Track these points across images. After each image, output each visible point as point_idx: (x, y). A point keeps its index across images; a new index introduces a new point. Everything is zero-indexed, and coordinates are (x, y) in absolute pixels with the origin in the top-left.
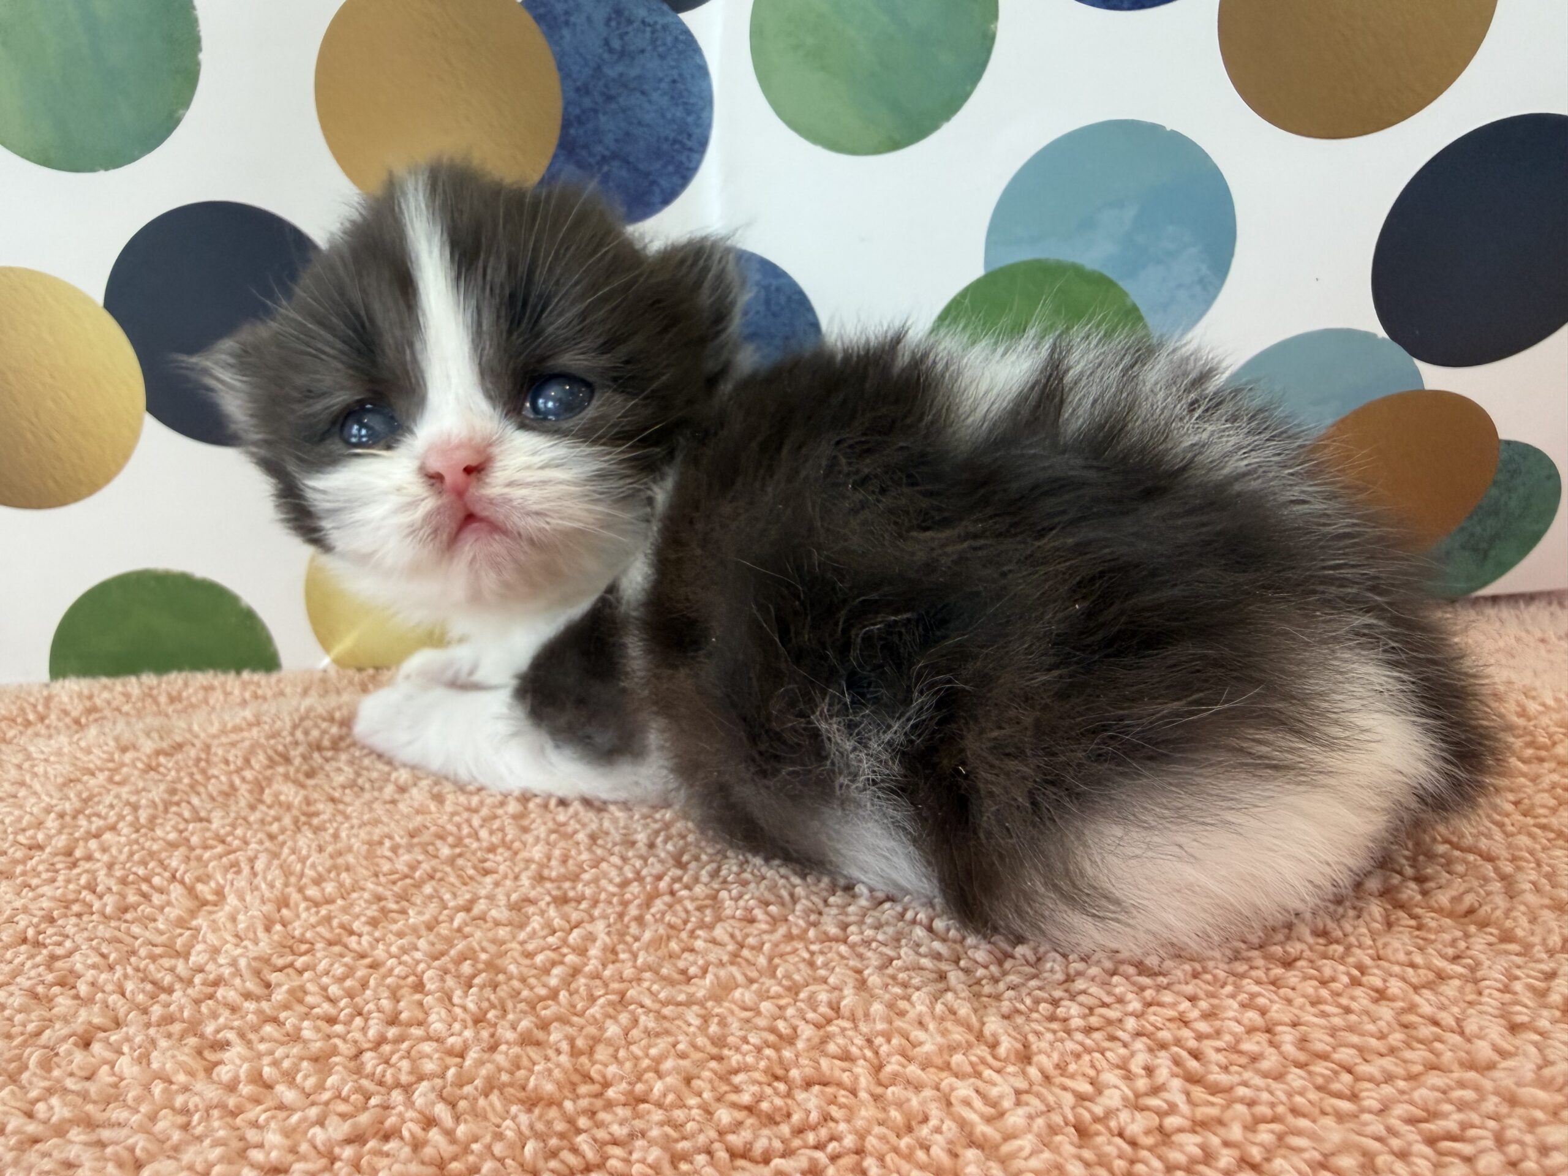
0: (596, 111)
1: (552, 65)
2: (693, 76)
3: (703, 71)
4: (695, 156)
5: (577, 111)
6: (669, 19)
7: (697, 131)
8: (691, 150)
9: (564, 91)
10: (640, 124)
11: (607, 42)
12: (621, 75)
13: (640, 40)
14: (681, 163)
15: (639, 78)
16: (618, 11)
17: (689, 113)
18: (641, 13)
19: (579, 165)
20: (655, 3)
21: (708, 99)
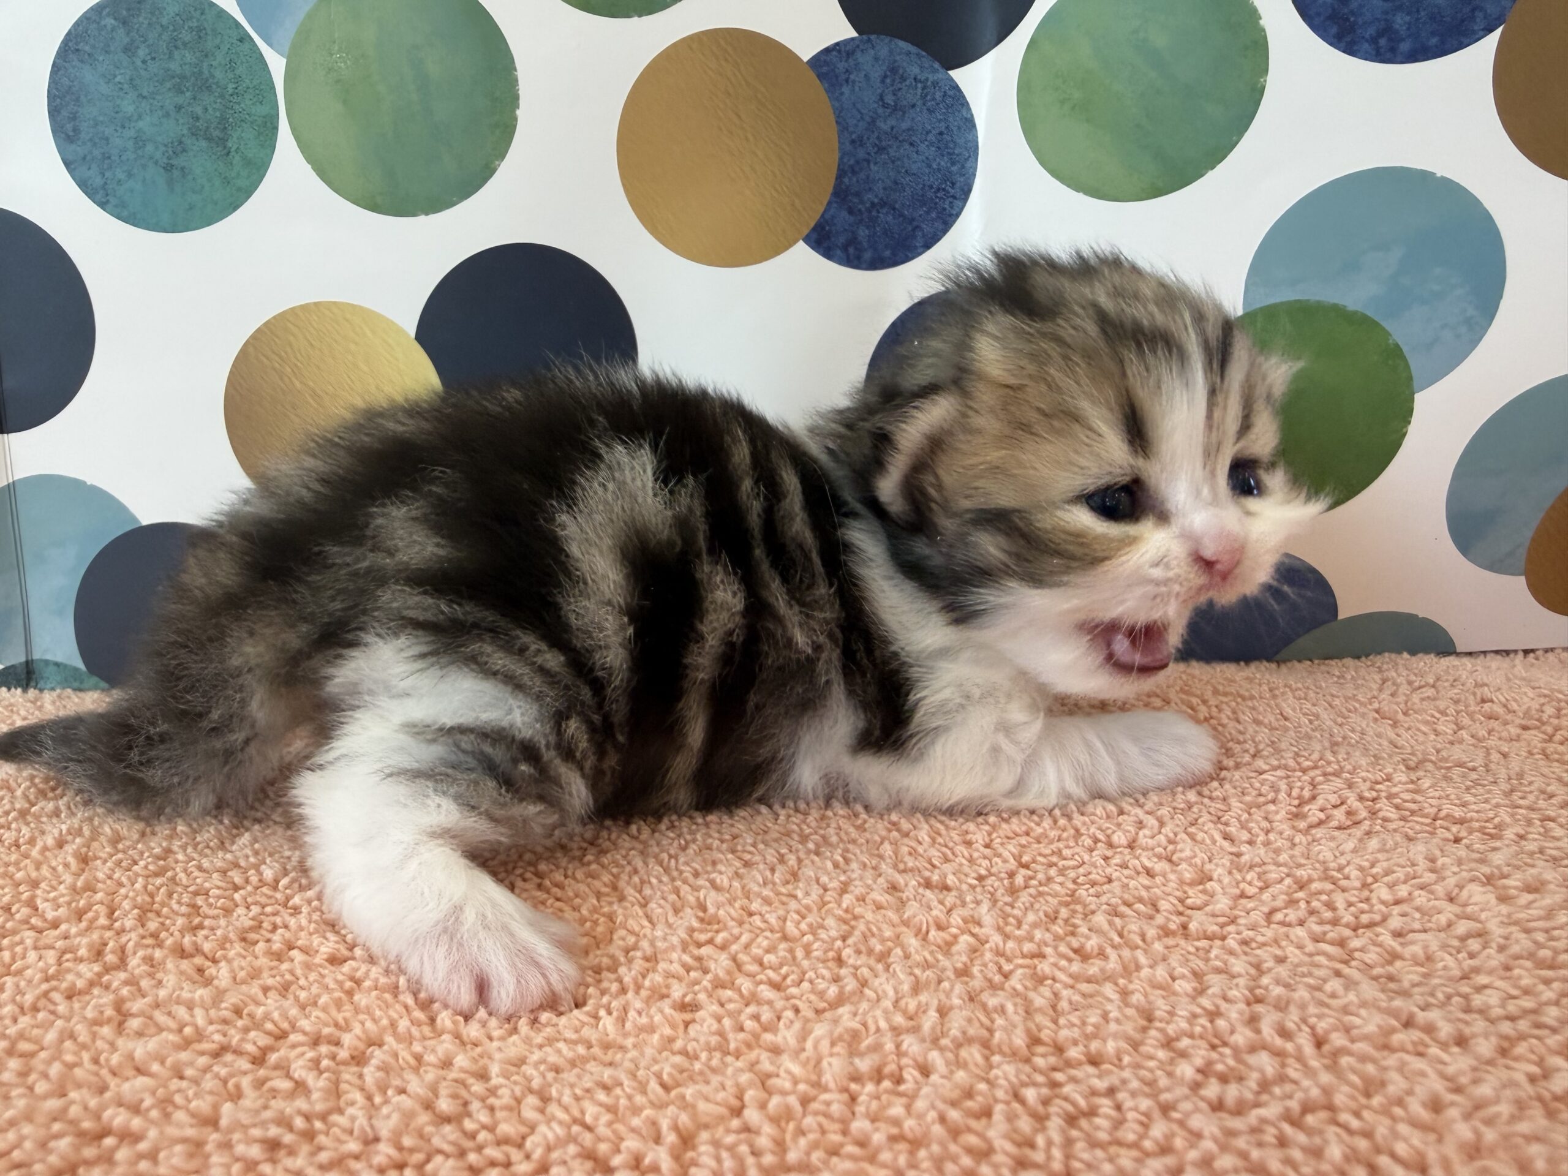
0: (868, 161)
1: (832, 118)
2: (961, 129)
3: (971, 124)
4: (959, 203)
5: (852, 162)
7: (961, 179)
8: (954, 197)
9: (840, 143)
10: (907, 173)
12: (893, 128)
13: (912, 96)
14: (944, 210)
15: (909, 130)
16: (893, 70)
17: (953, 164)
18: (915, 70)
19: (851, 212)
20: (927, 61)
21: (973, 150)
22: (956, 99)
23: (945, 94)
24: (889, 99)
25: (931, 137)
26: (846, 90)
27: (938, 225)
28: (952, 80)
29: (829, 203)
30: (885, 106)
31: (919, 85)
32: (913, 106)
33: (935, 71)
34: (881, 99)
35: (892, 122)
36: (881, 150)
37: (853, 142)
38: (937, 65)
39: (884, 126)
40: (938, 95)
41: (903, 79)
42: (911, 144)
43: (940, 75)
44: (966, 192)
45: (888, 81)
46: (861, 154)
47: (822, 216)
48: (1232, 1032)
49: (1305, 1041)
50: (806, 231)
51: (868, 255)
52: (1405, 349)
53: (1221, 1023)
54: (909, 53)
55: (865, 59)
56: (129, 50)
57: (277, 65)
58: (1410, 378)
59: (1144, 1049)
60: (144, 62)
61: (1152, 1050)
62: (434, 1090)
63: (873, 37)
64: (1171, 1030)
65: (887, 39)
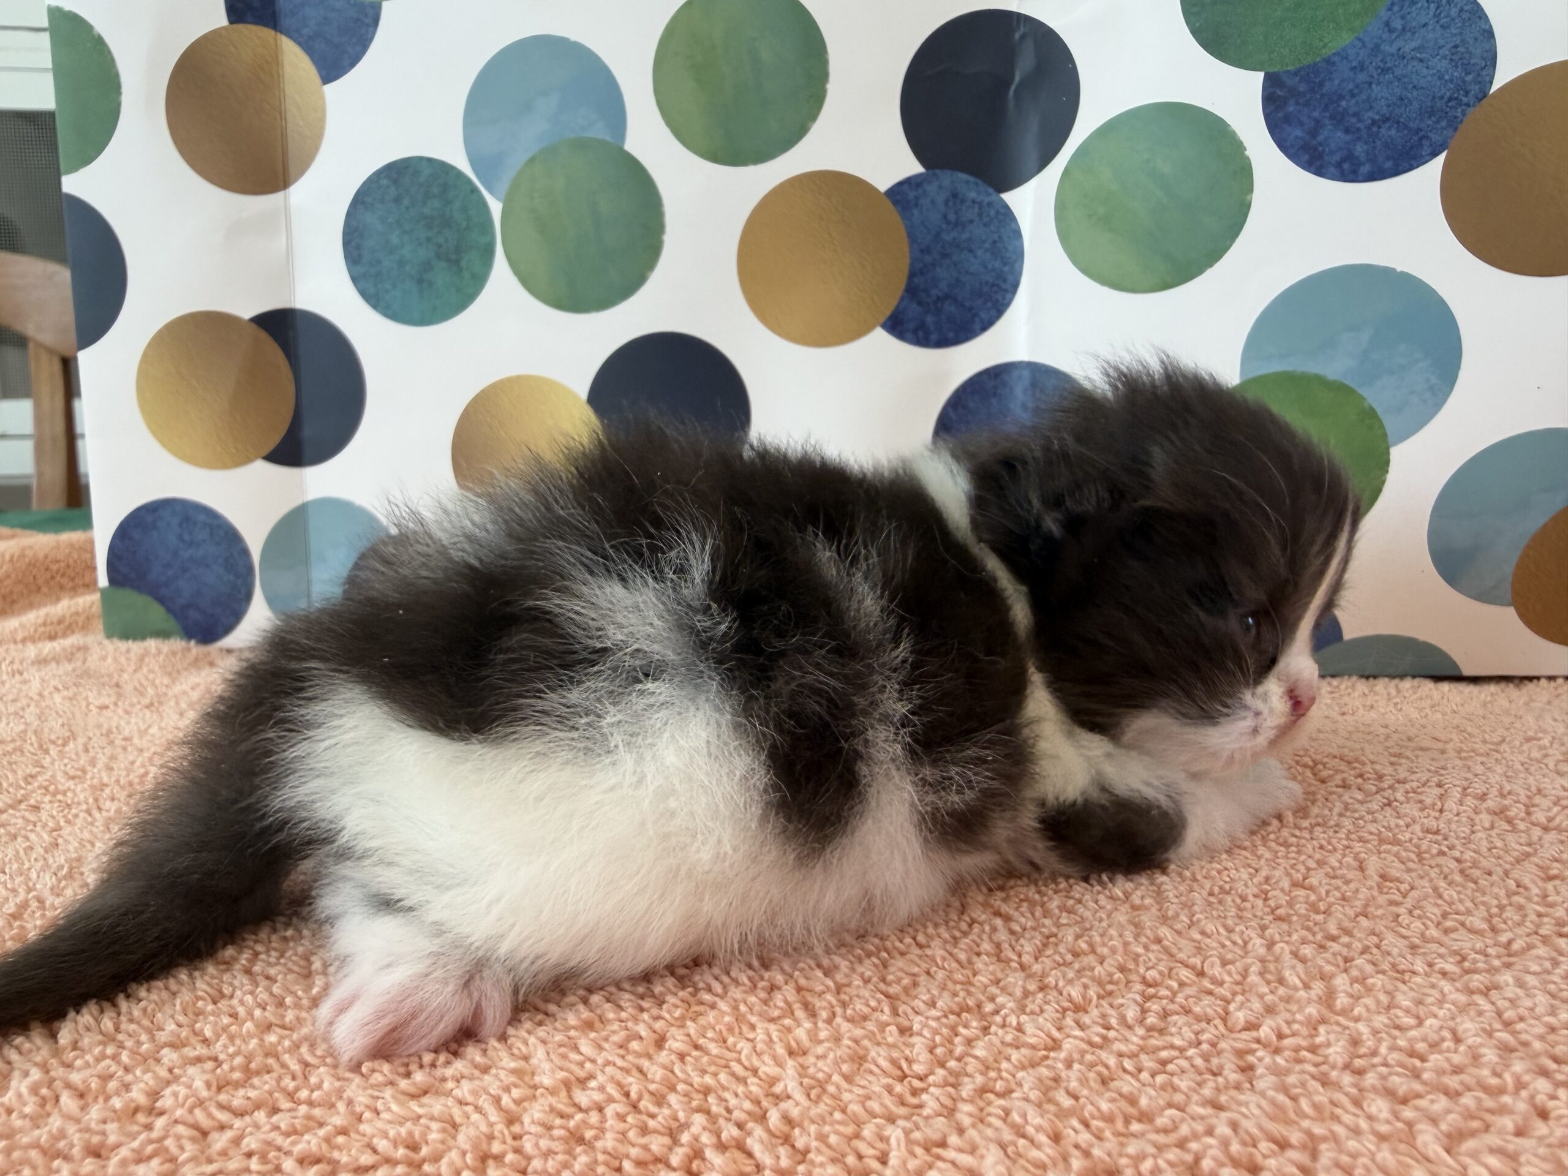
0: (934, 265)
1: (904, 233)
2: (1009, 237)
3: (1018, 234)
4: (1008, 296)
5: (921, 265)
6: (994, 197)
7: (1010, 278)
8: (1006, 291)
9: (911, 252)
10: (967, 272)
11: (945, 216)
12: (954, 239)
13: (970, 214)
14: (997, 300)
15: (970, 240)
16: (955, 195)
17: (1005, 264)
18: (973, 195)
19: (920, 303)
20: (982, 187)
21: (1018, 255)
22: (1007, 216)
23: (998, 212)
24: (952, 217)
25: (987, 245)
26: (916, 212)
27: (994, 313)
28: (1002, 200)
29: (902, 298)
30: (948, 222)
31: (977, 206)
32: (971, 222)
33: (989, 195)
35: (954, 234)
36: (945, 255)
37: (922, 251)
38: (991, 190)
39: (947, 237)
40: (992, 213)
41: (963, 201)
42: (971, 251)
44: (1015, 286)
45: (951, 204)
46: (928, 259)
47: (897, 308)
50: (882, 319)
52: (1380, 411)
54: (967, 182)
55: (931, 188)
56: (397, 200)
57: (496, 207)
58: (1385, 436)
60: (407, 208)
63: (938, 171)
65: (948, 172)
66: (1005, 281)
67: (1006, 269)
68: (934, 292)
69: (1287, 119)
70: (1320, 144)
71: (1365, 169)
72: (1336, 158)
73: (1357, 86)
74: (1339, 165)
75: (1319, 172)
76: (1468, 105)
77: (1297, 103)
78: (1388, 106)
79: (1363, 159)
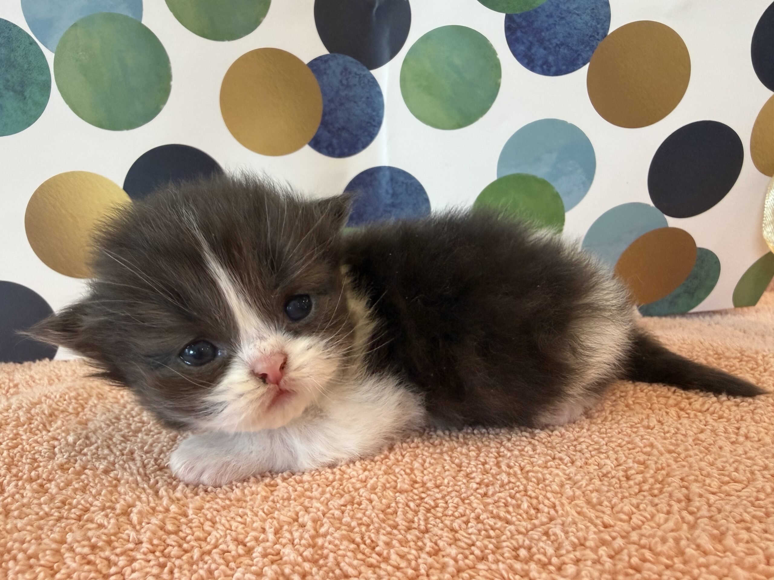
0: (336, 109)
1: (319, 89)
2: (376, 97)
3: (380, 94)
4: (376, 129)
5: (329, 109)
7: (377, 119)
8: (375, 126)
9: (323, 101)
10: (353, 114)
12: (346, 95)
13: (354, 81)
14: (371, 131)
15: (354, 96)
16: (345, 69)
17: (374, 111)
18: (355, 70)
19: (329, 131)
20: (360, 65)
21: (381, 106)
22: (374, 83)
23: (369, 81)
24: (345, 82)
25: (364, 99)
26: (325, 77)
27: (369, 139)
28: (371, 74)
29: (319, 128)
30: (342, 85)
31: (358, 76)
32: (355, 85)
33: (364, 70)
34: (341, 81)
35: (346, 92)
36: (342, 104)
37: (329, 101)
38: (365, 68)
39: (343, 93)
40: (366, 81)
41: (350, 73)
42: (355, 102)
43: (366, 72)
44: (380, 124)
45: (344, 74)
46: (332, 106)
47: (316, 134)
48: (491, 469)
49: (517, 469)
50: (309, 140)
51: (337, 152)
52: (561, 194)
53: (487, 466)
54: (352, 62)
55: (333, 64)
57: (50, 56)
58: (563, 207)
59: (458, 478)
61: (461, 479)
62: (163, 521)
63: (336, 55)
64: (468, 470)
65: (342, 56)
66: (374, 120)
67: (374, 114)
68: (337, 125)
69: (517, 40)
70: (533, 54)
71: (553, 69)
72: (540, 62)
73: (549, 25)
74: (541, 66)
75: (533, 69)
76: (598, 40)
77: (522, 32)
78: (564, 37)
79: (552, 63)
